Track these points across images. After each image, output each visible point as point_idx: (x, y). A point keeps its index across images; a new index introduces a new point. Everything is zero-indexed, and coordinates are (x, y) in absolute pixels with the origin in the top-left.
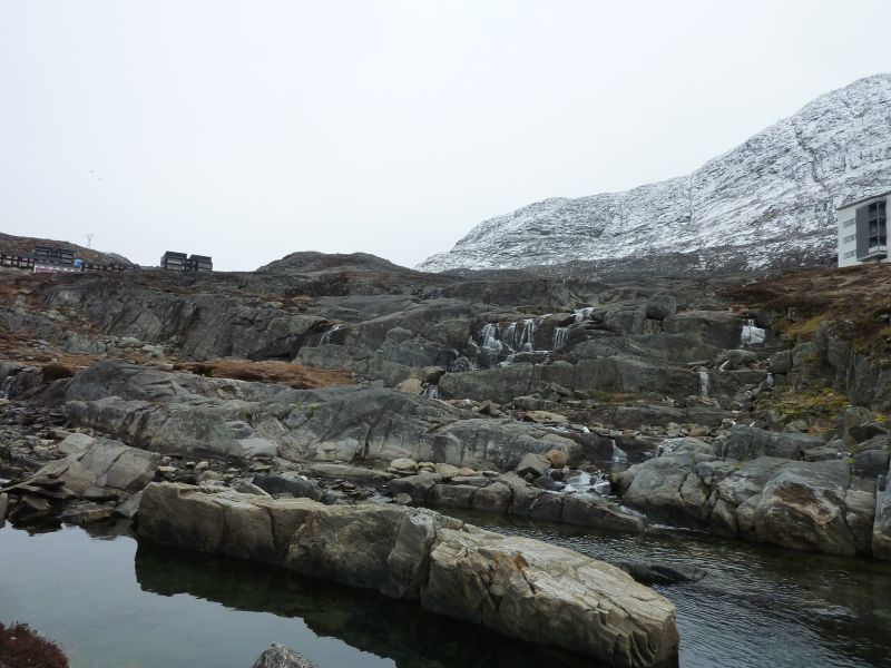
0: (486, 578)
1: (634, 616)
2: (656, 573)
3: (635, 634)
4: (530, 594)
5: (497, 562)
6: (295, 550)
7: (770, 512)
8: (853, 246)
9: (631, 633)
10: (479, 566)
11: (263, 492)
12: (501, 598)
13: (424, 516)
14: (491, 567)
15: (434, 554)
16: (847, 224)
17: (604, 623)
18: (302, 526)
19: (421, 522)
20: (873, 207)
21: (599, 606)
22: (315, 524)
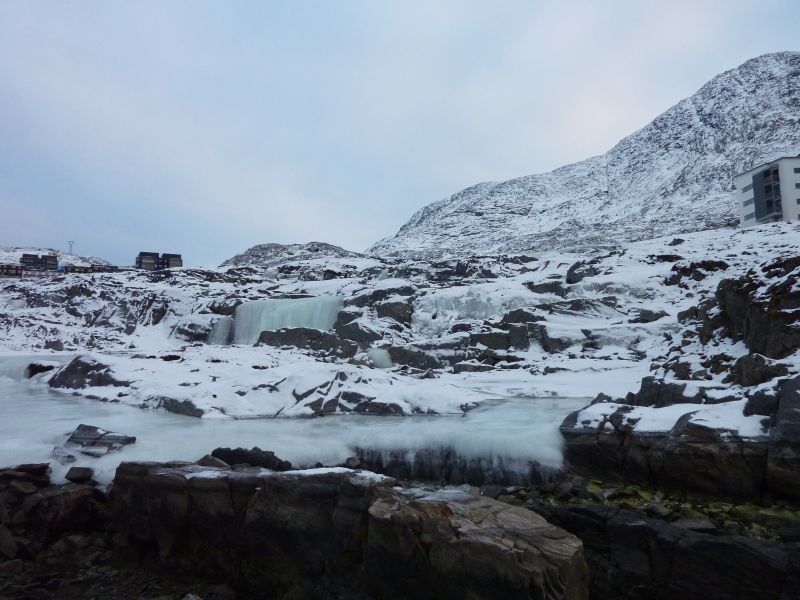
0: (417, 528)
1: (547, 553)
3: (547, 569)
4: (454, 539)
5: (426, 513)
6: (251, 515)
7: (677, 452)
8: (752, 208)
9: (544, 568)
10: (409, 517)
12: (430, 545)
14: (420, 518)
15: (372, 510)
16: (745, 190)
17: (520, 561)
19: (359, 482)
20: (766, 173)
21: (515, 546)
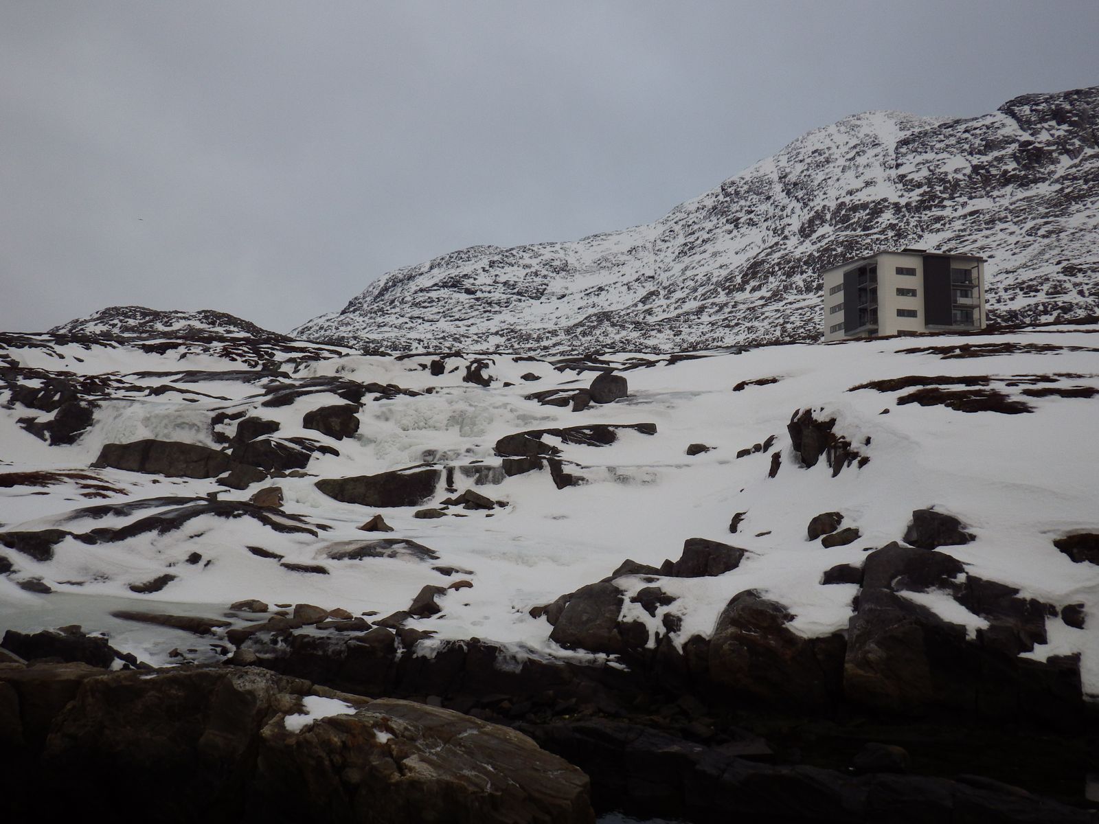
0: (337, 759)
1: (535, 794)
2: (578, 736)
3: (534, 819)
4: (396, 776)
5: (354, 736)
6: (55, 742)
7: (726, 647)
8: (840, 317)
9: (529, 818)
10: (326, 744)
11: (15, 657)
12: (357, 786)
13: (253, 678)
14: (344, 743)
15: (266, 731)
16: (834, 291)
17: (495, 809)
18: (69, 706)
19: (249, 686)
20: (862, 271)
22: (90, 700)
